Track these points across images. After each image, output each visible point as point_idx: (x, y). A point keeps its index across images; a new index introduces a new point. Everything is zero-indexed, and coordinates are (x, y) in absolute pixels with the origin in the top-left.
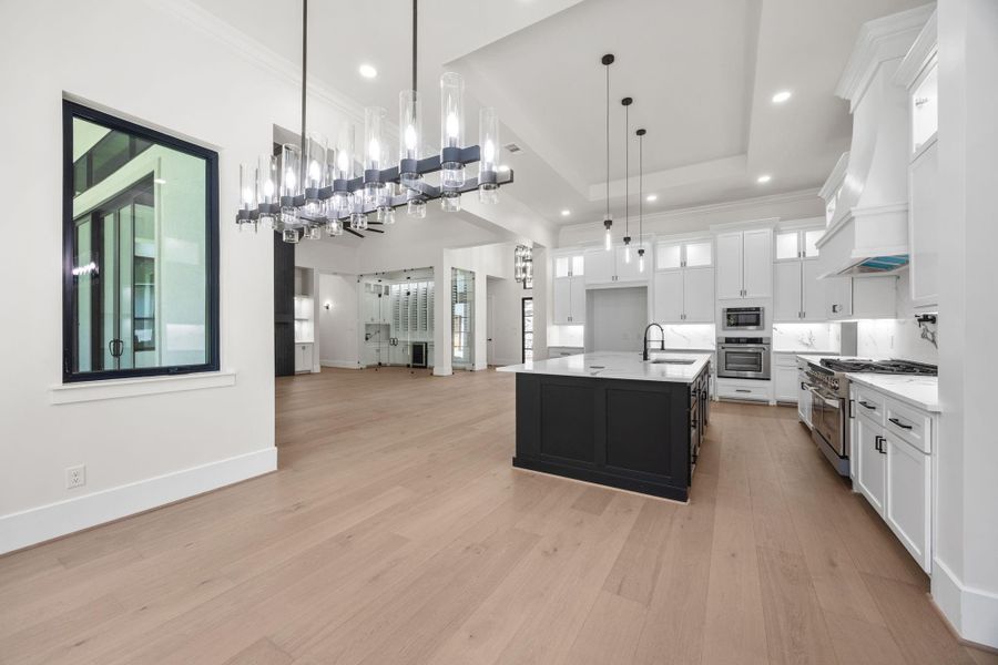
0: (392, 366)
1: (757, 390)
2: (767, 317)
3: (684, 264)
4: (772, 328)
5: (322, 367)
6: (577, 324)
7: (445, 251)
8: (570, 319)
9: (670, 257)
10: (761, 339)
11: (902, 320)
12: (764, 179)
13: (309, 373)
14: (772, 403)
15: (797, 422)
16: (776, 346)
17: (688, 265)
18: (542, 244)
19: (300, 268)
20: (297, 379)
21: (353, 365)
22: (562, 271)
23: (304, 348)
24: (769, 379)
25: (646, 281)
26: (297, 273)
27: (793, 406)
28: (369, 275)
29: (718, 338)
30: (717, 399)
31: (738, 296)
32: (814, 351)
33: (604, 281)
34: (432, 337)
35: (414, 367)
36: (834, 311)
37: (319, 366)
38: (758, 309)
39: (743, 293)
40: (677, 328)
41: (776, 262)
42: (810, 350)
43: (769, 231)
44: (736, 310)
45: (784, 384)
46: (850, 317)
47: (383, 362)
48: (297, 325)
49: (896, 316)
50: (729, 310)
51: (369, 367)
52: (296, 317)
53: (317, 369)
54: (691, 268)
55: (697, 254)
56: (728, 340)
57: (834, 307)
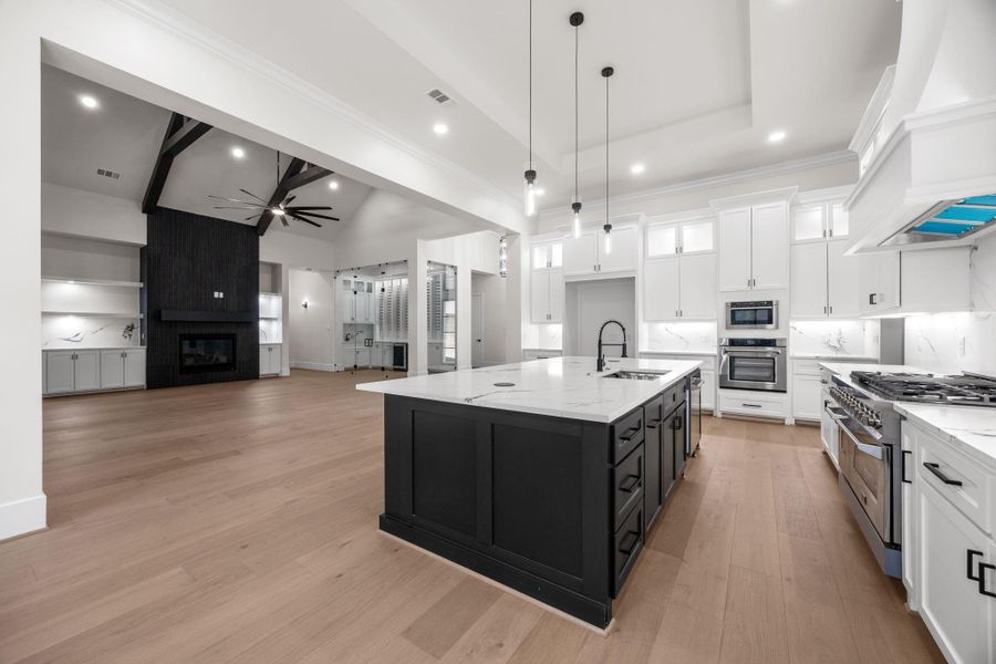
0: (374, 368)
1: (769, 404)
2: (781, 313)
3: (679, 250)
4: (788, 327)
5: (291, 369)
6: (555, 323)
7: (420, 243)
8: (549, 317)
9: (663, 241)
10: (775, 340)
11: (983, 314)
12: (777, 137)
13: (276, 377)
14: (790, 421)
15: (819, 451)
16: (793, 351)
17: (685, 251)
18: (517, 231)
19: (265, 263)
20: (260, 383)
21: (330, 367)
22: (540, 263)
23: (270, 349)
24: (785, 392)
25: (634, 271)
26: (261, 268)
27: (815, 426)
28: (346, 270)
29: (720, 340)
30: (719, 415)
31: (746, 286)
32: (845, 356)
33: (585, 272)
34: (406, 337)
35: (395, 370)
36: (871, 302)
37: (288, 369)
38: (770, 303)
39: (752, 283)
40: (672, 327)
41: (793, 244)
42: (840, 355)
43: (784, 204)
44: (742, 304)
45: (804, 398)
46: (895, 309)
47: (359, 365)
48: (262, 324)
49: (972, 307)
50: (733, 304)
51: (347, 370)
52: (261, 316)
53: (286, 372)
54: (689, 254)
55: (697, 237)
56: (733, 342)
57: (871, 296)
